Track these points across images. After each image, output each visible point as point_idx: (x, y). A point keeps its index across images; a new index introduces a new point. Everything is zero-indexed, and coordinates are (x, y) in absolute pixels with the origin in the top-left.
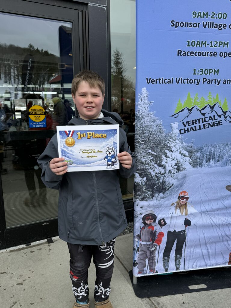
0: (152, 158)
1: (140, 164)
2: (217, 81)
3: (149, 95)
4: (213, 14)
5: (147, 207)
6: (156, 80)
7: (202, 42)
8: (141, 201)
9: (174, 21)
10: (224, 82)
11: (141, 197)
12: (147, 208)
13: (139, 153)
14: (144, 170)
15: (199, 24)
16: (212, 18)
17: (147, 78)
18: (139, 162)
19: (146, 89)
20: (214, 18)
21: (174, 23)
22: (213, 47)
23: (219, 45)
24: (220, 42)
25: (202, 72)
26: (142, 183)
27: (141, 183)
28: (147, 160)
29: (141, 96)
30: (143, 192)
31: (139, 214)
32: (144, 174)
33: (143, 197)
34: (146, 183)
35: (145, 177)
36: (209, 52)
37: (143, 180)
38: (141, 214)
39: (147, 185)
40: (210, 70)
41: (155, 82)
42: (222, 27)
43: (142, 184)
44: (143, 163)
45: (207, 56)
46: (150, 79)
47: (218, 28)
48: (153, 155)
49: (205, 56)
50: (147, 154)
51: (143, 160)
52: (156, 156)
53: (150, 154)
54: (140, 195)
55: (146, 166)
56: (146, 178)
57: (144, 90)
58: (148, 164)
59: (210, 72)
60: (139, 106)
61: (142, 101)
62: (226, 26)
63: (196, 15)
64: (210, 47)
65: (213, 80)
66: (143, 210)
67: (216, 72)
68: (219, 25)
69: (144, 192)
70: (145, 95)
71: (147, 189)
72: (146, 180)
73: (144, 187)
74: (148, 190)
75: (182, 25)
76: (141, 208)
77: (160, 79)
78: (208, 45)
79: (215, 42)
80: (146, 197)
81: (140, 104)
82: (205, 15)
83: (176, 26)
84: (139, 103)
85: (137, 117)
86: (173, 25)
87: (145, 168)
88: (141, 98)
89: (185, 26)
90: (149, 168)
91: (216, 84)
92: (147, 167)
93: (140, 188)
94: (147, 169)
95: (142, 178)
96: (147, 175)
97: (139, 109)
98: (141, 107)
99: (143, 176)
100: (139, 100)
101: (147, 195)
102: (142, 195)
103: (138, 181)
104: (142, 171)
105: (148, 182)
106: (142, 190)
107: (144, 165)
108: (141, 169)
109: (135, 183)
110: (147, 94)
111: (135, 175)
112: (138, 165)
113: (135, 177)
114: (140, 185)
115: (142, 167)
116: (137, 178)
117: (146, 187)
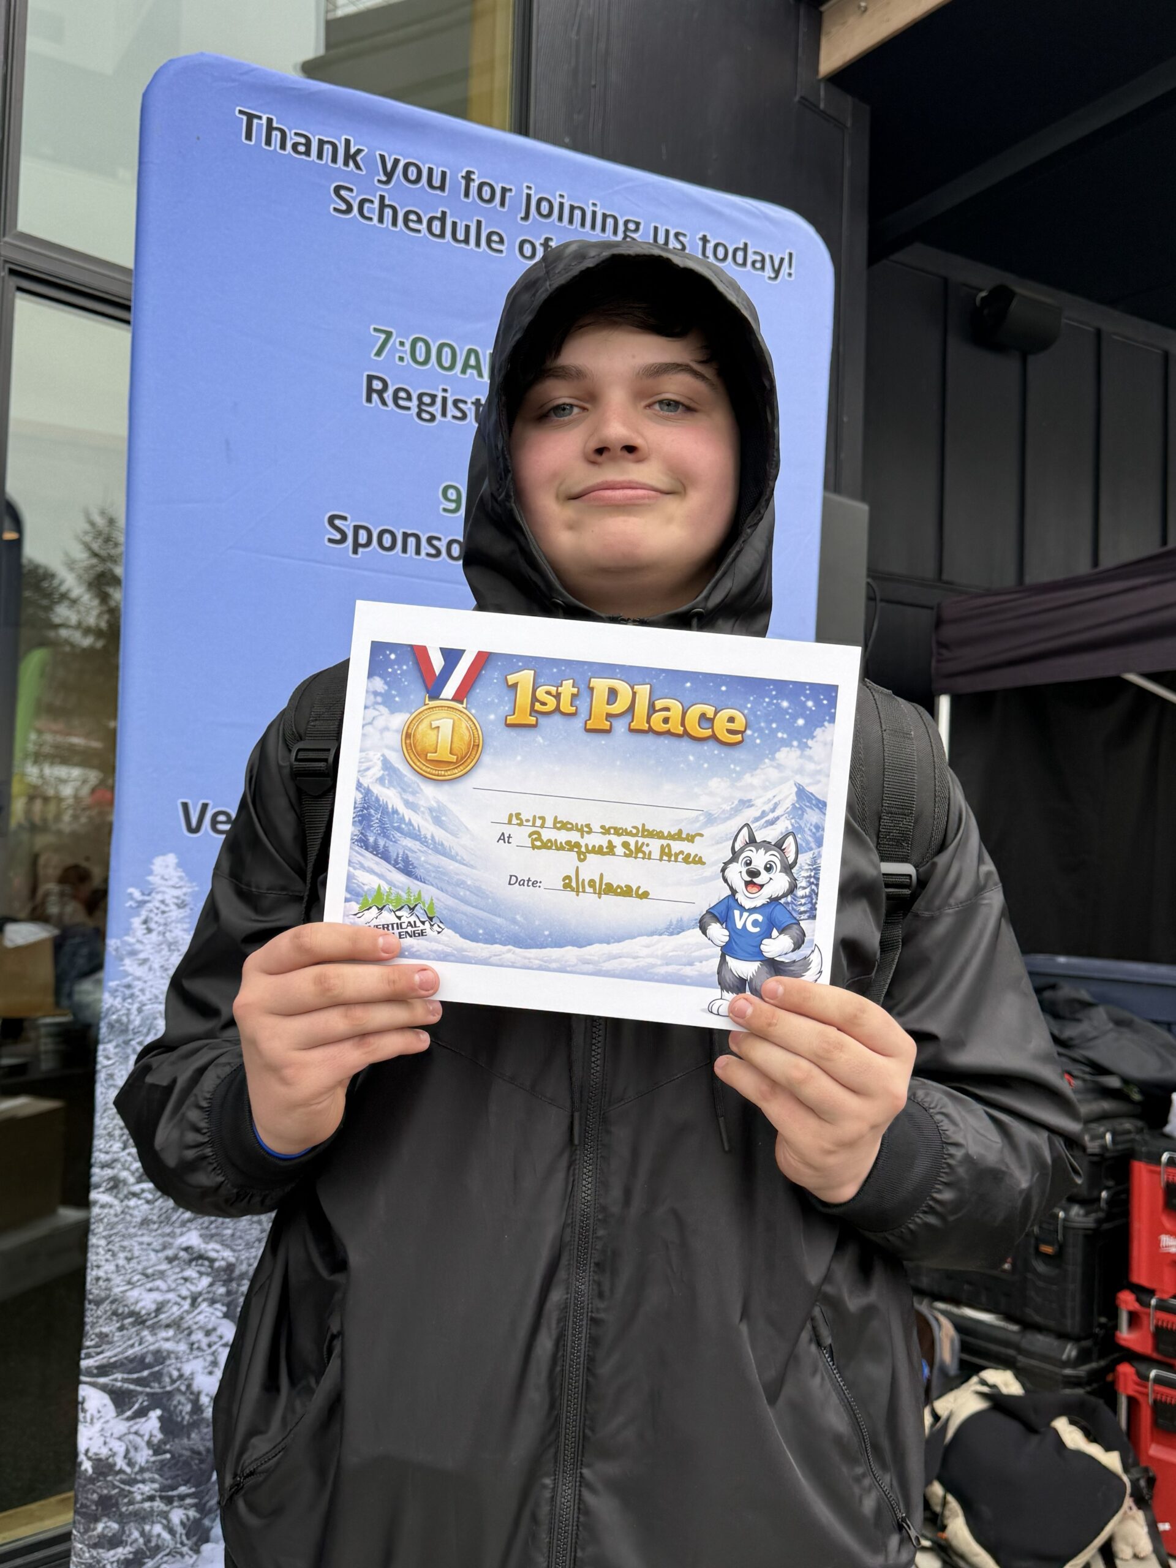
0: (205, 1281)
1: (121, 1328)
3: (193, 894)
9: (345, 519)
13: (114, 1255)
14: (148, 1366)
17: (185, 807)
18: (115, 1313)
19: (179, 864)
21: (347, 526)
26: (132, 1454)
27: (125, 1457)
28: (171, 1296)
29: (142, 904)
30: (134, 1514)
32: (148, 1394)
33: (135, 1553)
34: (157, 1450)
35: (155, 1414)
37: (136, 1433)
39: (161, 1467)
43: (131, 1464)
44: (140, 1320)
46: (205, 807)
48: (212, 1261)
50: (170, 1260)
51: (144, 1300)
52: (230, 1268)
53: (191, 1261)
54: (114, 1542)
55: (164, 1341)
56: (160, 1418)
57: (165, 867)
58: (176, 1324)
60: (127, 961)
61: (149, 930)
69: (142, 1517)
70: (170, 895)
71: (163, 1489)
72: (156, 1432)
73: (143, 1482)
74: (169, 1501)
75: (387, 540)
80: (158, 1549)
81: (138, 947)
83: (356, 546)
84: (130, 945)
85: (111, 1026)
86: (338, 536)
87: (157, 1353)
88: (144, 914)
89: (404, 550)
90: (183, 1347)
92: (168, 1346)
93: (114, 1487)
94: (165, 1359)
95: (132, 1423)
96: (168, 1400)
97: (130, 978)
98: (140, 965)
99: (136, 1406)
100: (131, 924)
101: (159, 1535)
102: (124, 1538)
103: (105, 1443)
104: (135, 1376)
105: (168, 1447)
106: (126, 1500)
107: (145, 1333)
108: (126, 1358)
109: (82, 1457)
110: (184, 890)
111: (82, 1403)
112: (107, 1335)
113: (85, 1417)
114: (117, 1468)
115: (132, 1346)
116: (98, 1425)
117: (153, 1481)
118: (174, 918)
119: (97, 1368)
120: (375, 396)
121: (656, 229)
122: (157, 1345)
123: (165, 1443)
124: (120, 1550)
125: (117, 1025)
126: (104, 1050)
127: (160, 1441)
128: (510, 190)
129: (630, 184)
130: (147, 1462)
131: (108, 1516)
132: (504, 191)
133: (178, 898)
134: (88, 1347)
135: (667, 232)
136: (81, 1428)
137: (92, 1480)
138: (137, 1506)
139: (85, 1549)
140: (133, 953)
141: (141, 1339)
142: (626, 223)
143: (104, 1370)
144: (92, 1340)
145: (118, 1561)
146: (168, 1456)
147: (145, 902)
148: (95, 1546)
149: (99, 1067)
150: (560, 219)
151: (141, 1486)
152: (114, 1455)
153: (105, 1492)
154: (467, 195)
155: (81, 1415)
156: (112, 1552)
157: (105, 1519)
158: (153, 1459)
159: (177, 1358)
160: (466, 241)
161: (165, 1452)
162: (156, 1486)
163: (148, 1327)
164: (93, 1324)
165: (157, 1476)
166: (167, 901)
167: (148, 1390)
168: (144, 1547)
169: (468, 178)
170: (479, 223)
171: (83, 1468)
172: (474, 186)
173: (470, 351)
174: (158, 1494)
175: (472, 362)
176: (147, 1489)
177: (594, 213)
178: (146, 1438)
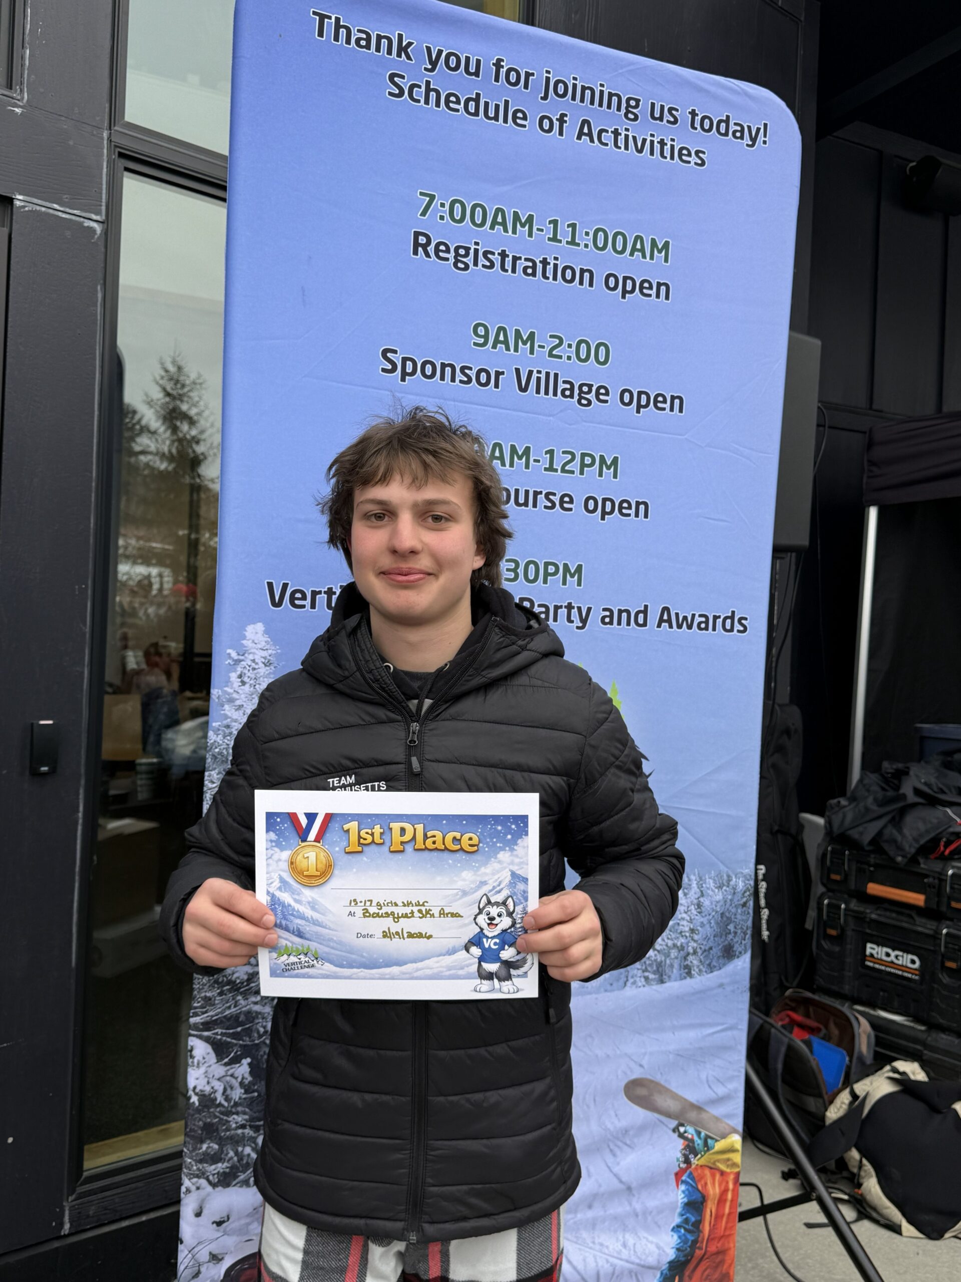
1: (221, 994)
2: (575, 612)
3: (277, 656)
4: (557, 341)
5: (248, 1216)
6: (314, 594)
7: (513, 449)
8: (220, 1188)
9: (395, 352)
10: (603, 618)
11: (220, 1167)
12: (248, 1224)
14: (241, 1024)
15: (498, 374)
16: (551, 355)
17: (270, 585)
18: (216, 982)
19: (266, 632)
20: (560, 357)
21: (397, 359)
22: (556, 470)
23: (583, 465)
24: (583, 455)
25: (515, 570)
26: (229, 1092)
27: (224, 1093)
29: (237, 662)
30: (231, 1138)
31: (208, 1258)
32: (241, 1046)
33: (231, 1168)
34: (247, 1089)
35: (246, 1061)
36: (541, 493)
37: (232, 1076)
38: (215, 1258)
39: (250, 1103)
40: (547, 564)
41: (307, 603)
42: (592, 396)
43: (227, 1099)
44: (235, 988)
45: (535, 506)
46: (285, 586)
47: (576, 397)
49: (526, 504)
54: (215, 1158)
56: (250, 1064)
57: (255, 633)
59: (547, 574)
60: (227, 707)
61: (243, 683)
62: (607, 394)
63: (486, 337)
64: (546, 469)
65: (561, 607)
66: (225, 1233)
67: (572, 576)
68: (581, 386)
69: (237, 1141)
70: (259, 656)
71: (252, 1120)
72: (247, 1075)
73: (237, 1113)
75: (429, 370)
76: (219, 1224)
77: (330, 589)
78: (535, 461)
79: (564, 452)
81: (235, 696)
82: (525, 343)
83: (404, 374)
84: (229, 694)
85: (214, 757)
86: (390, 367)
87: (249, 1012)
88: (239, 670)
89: (442, 378)
91: (575, 625)
92: (257, 1008)
93: (216, 1117)
94: (254, 1018)
95: (228, 1067)
96: (257, 1050)
97: (229, 720)
98: (236, 710)
99: (232, 1055)
100: (229, 678)
101: (249, 1155)
102: (223, 1156)
103: (208, 1083)
104: (231, 1031)
105: (256, 1087)
106: (224, 1127)
107: (239, 997)
108: (225, 1017)
109: (191, 1093)
110: (270, 652)
111: (191, 1051)
112: (210, 999)
113: (193, 1062)
114: (218, 1102)
115: (229, 1008)
116: (203, 1069)
117: (244, 1113)
118: (262, 674)
119: (202, 1024)
120: (420, 249)
121: (653, 105)
122: (248, 1007)
123: (254, 1085)
124: (220, 1165)
125: (220, 757)
126: (209, 776)
127: (249, 1082)
128: (533, 74)
129: (632, 67)
130: (240, 1098)
131: (210, 1138)
132: (528, 75)
133: (265, 658)
134: (196, 1008)
135: (662, 107)
136: (190, 1070)
137: (198, 1111)
138: (233, 1132)
139: (193, 1163)
140: (231, 701)
141: (236, 1002)
142: (628, 100)
143: (207, 1026)
144: (198, 1002)
145: (218, 1173)
146: (256, 1094)
147: (241, 661)
148: (201, 1161)
149: (205, 789)
150: (574, 98)
151: (235, 1116)
152: (215, 1092)
153: (209, 1120)
154: (497, 80)
155: (190, 1061)
156: (213, 1167)
157: (208, 1142)
158: (244, 1096)
159: (263, 1018)
160: (496, 118)
161: (254, 1091)
162: (247, 1117)
163: (241, 993)
164: (200, 990)
165: (247, 1110)
166: (256, 661)
167: (241, 1042)
168: (238, 1164)
169: (498, 65)
170: (507, 102)
171: (192, 1101)
172: (503, 71)
173: (498, 210)
174: (248, 1123)
175: (500, 219)
176: (240, 1119)
177: (602, 92)
178: (239, 1079)
